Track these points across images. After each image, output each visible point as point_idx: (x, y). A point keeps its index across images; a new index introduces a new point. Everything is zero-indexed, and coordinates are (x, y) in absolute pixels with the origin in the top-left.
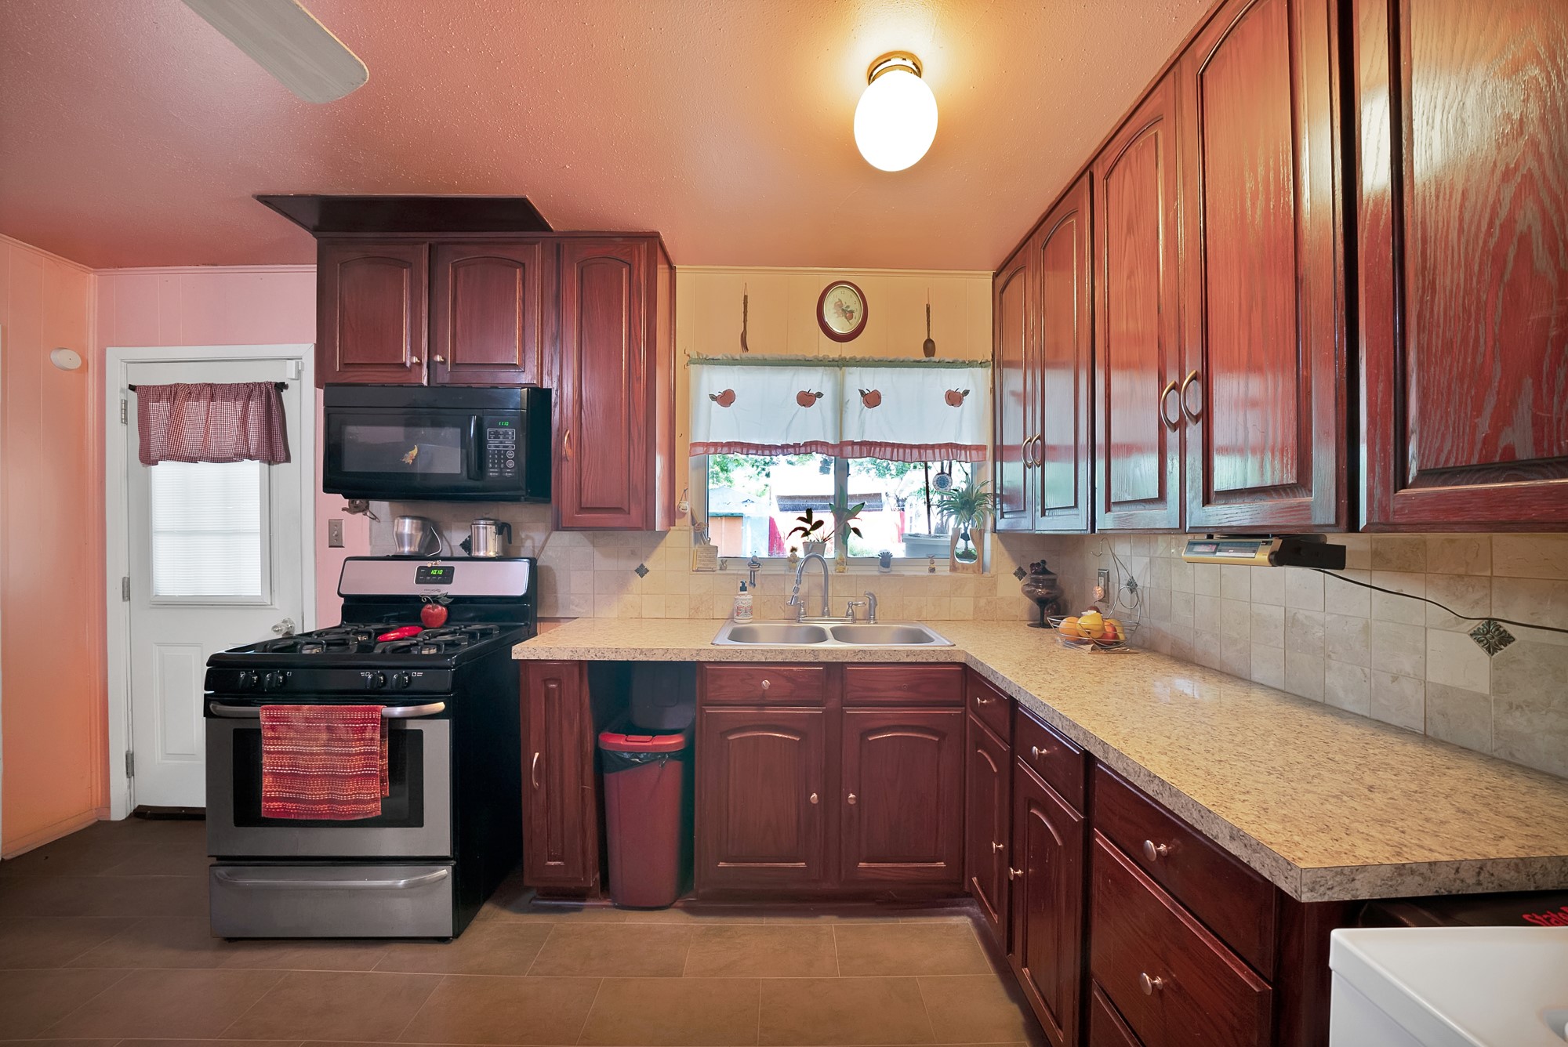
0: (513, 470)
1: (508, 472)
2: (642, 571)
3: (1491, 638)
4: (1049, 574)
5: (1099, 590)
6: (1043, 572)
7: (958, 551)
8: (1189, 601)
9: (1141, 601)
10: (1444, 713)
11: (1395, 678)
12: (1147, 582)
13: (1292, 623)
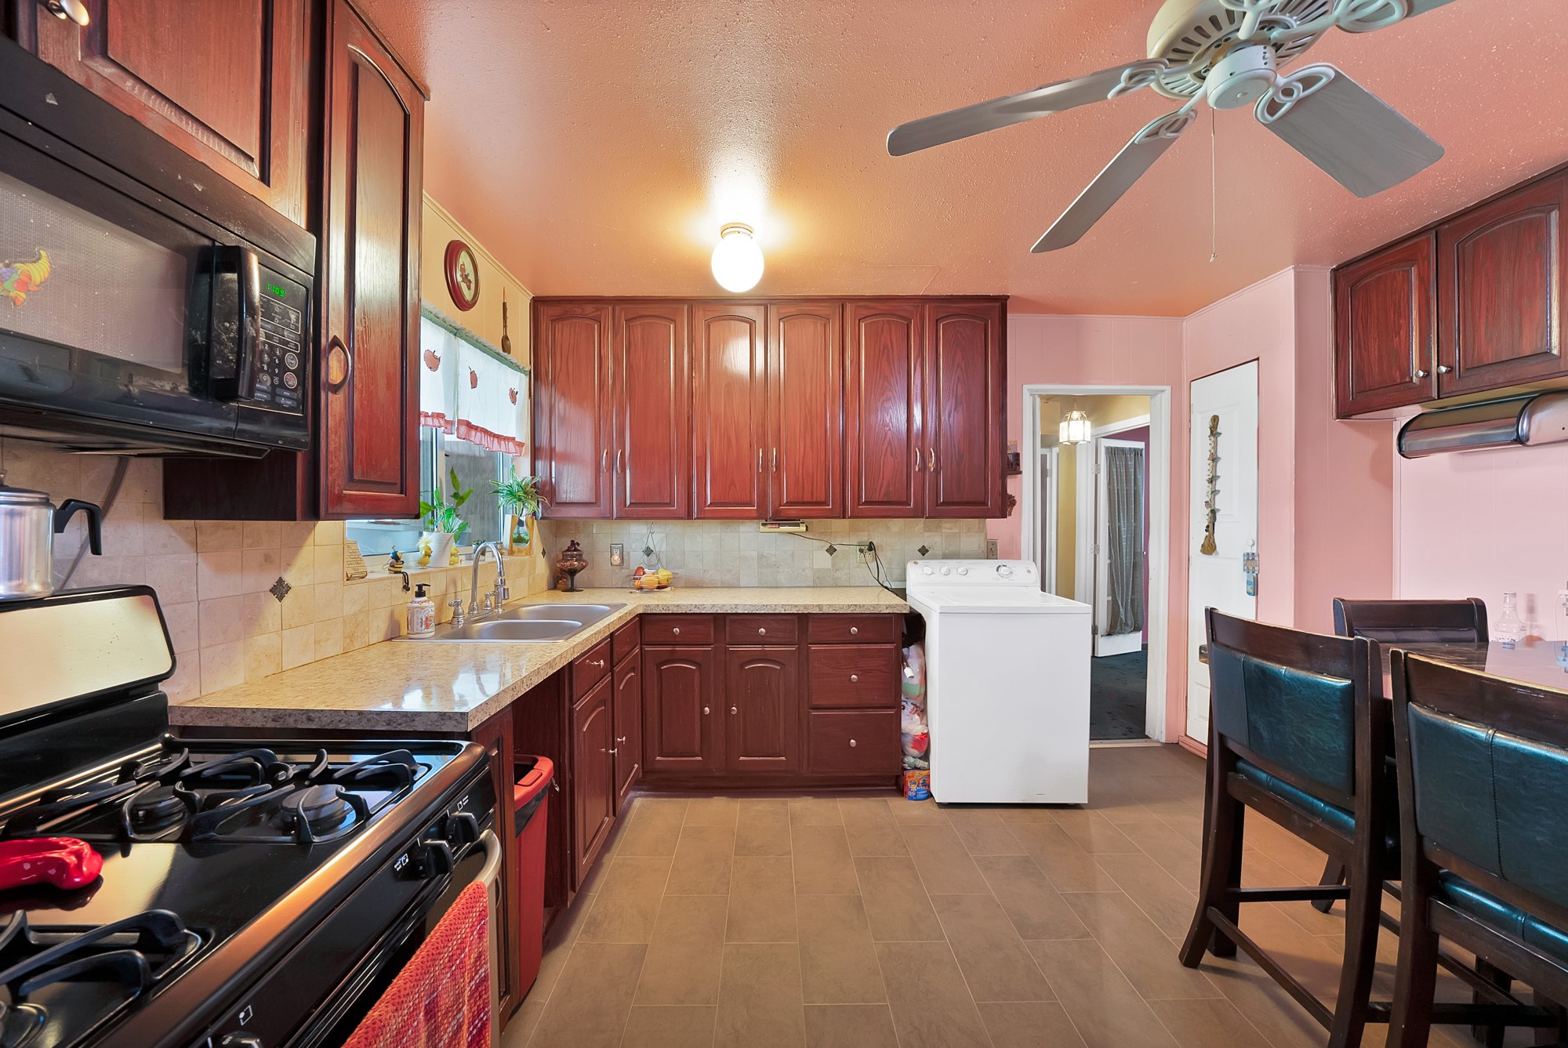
0: (295, 396)
1: (286, 397)
2: (280, 590)
3: (831, 550)
4: (579, 550)
5: (616, 558)
6: (576, 550)
7: (515, 536)
8: (699, 556)
9: (659, 560)
10: (818, 578)
11: (804, 570)
12: (664, 548)
13: (761, 557)
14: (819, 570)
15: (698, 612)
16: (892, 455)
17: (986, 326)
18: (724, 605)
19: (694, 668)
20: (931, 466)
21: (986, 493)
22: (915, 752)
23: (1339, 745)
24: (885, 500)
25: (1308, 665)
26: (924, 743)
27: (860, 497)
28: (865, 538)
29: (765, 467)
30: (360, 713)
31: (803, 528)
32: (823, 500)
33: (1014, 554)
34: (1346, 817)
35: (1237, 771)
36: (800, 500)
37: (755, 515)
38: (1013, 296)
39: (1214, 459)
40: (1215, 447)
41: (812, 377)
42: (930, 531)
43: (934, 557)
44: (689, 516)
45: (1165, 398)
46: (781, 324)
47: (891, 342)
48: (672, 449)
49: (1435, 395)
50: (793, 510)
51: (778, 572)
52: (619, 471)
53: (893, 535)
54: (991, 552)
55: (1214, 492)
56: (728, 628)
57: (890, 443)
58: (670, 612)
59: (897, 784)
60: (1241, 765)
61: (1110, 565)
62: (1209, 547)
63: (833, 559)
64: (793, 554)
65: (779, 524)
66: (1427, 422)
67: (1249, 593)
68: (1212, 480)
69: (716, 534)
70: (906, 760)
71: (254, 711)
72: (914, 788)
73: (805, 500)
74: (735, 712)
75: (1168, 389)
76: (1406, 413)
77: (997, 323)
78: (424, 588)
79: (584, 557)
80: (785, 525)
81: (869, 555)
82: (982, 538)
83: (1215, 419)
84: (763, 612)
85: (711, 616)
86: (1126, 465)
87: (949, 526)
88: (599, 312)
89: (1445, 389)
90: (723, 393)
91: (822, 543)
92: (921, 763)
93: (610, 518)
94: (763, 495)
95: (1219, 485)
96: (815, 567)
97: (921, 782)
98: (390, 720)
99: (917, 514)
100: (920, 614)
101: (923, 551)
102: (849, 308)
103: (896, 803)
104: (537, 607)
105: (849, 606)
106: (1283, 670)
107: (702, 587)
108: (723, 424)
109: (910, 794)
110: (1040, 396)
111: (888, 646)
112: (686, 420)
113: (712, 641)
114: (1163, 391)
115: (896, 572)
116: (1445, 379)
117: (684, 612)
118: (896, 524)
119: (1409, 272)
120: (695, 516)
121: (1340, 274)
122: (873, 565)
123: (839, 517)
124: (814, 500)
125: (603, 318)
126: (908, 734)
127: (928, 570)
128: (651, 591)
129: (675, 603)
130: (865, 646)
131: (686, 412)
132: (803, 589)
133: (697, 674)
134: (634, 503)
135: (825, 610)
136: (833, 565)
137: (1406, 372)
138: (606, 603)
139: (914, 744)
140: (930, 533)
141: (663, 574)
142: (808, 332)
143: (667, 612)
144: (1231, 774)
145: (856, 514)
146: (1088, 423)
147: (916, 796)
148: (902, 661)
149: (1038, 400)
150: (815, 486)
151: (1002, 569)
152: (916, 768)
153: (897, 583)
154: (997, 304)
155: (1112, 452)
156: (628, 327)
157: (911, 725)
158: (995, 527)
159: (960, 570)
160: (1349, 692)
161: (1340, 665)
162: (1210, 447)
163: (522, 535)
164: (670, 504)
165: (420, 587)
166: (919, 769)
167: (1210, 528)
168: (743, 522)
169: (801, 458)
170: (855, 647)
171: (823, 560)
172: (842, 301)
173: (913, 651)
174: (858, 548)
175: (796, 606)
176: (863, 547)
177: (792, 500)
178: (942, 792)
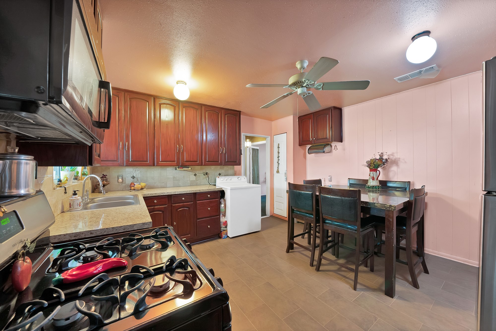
3: (195, 175)
4: (106, 178)
5: (120, 180)
6: (105, 178)
7: (83, 173)
8: (152, 178)
9: (138, 180)
10: (192, 183)
11: (187, 181)
12: (139, 176)
13: (174, 178)
14: (192, 181)
15: (163, 195)
16: (214, 149)
17: (236, 118)
18: (171, 192)
19: (161, 213)
20: (224, 152)
21: (237, 159)
22: (224, 226)
23: (311, 203)
24: (213, 161)
25: (306, 191)
26: (226, 223)
27: (206, 160)
28: (205, 171)
29: (179, 150)
30: (113, 228)
31: (190, 169)
32: (196, 161)
33: (240, 174)
34: (311, 216)
35: (294, 213)
36: (189, 160)
37: (176, 165)
38: (242, 112)
39: (279, 153)
40: (279, 150)
41: (193, 125)
42: (221, 169)
43: (222, 176)
44: (154, 165)
45: (269, 139)
46: (184, 109)
47: (214, 118)
48: (147, 143)
49: (313, 143)
50: (187, 163)
51: (179, 182)
52: (127, 150)
53: (212, 170)
54: (235, 174)
55: (279, 160)
56: (172, 199)
57: (214, 145)
58: (153, 196)
59: (219, 236)
60: (294, 212)
61: (253, 177)
62: (278, 172)
63: (196, 177)
64: (184, 177)
65: (183, 167)
66: (312, 148)
67: (285, 181)
68: (278, 157)
69: (159, 171)
70: (222, 229)
71: (65, 235)
72: (224, 235)
73: (191, 160)
74: (175, 224)
75: (270, 137)
76: (308, 146)
77: (239, 117)
78: (77, 192)
79: (108, 180)
80: (184, 168)
81: (206, 176)
82: (233, 171)
83: (279, 144)
84: (183, 193)
85: (167, 196)
86: (256, 153)
87: (226, 168)
88: (118, 94)
89: (315, 142)
90: (165, 127)
91: (193, 173)
92: (225, 229)
93: (123, 166)
94: (178, 159)
95: (280, 158)
96: (191, 180)
97: (225, 234)
98: (125, 228)
99: (221, 164)
100: (224, 190)
101: (220, 174)
102: (203, 107)
103: (220, 240)
104: (100, 198)
105: (208, 190)
106: (303, 192)
107: (154, 188)
108: (165, 137)
109: (223, 237)
110: (245, 136)
111: (217, 199)
112: (152, 134)
113: (167, 203)
114: (269, 137)
115: (213, 181)
116: (315, 140)
117: (158, 195)
118: (213, 167)
119: (310, 120)
120: (156, 164)
121: (299, 118)
122: (207, 178)
123: (201, 165)
124: (194, 160)
125: (120, 95)
126: (222, 222)
127: (222, 179)
128: (138, 190)
129: (154, 193)
130: (211, 200)
131: (152, 131)
132: (187, 187)
133: (162, 214)
134: (132, 161)
135: (201, 191)
136: (196, 179)
137: (309, 139)
138: (130, 194)
139: (223, 224)
140: (221, 170)
141: (143, 184)
142: (192, 112)
143: (152, 196)
144: (293, 214)
145: (205, 165)
146: (251, 142)
147: (224, 237)
148: (220, 203)
149: (245, 137)
150: (194, 156)
151: (239, 178)
152: (224, 230)
153: (213, 183)
154: (239, 113)
155: (253, 149)
156: (130, 101)
157: (223, 219)
158: (236, 167)
159: (230, 179)
160: (312, 194)
161: (311, 190)
162: (278, 150)
163: (85, 173)
164: (147, 161)
165: (75, 192)
166: (225, 230)
167: (278, 168)
168: (168, 167)
169: (190, 149)
170: (209, 200)
171: (193, 178)
172: (201, 105)
173: (222, 200)
174: (203, 174)
175: (193, 191)
176: (204, 174)
177: (187, 160)
178: (230, 235)
